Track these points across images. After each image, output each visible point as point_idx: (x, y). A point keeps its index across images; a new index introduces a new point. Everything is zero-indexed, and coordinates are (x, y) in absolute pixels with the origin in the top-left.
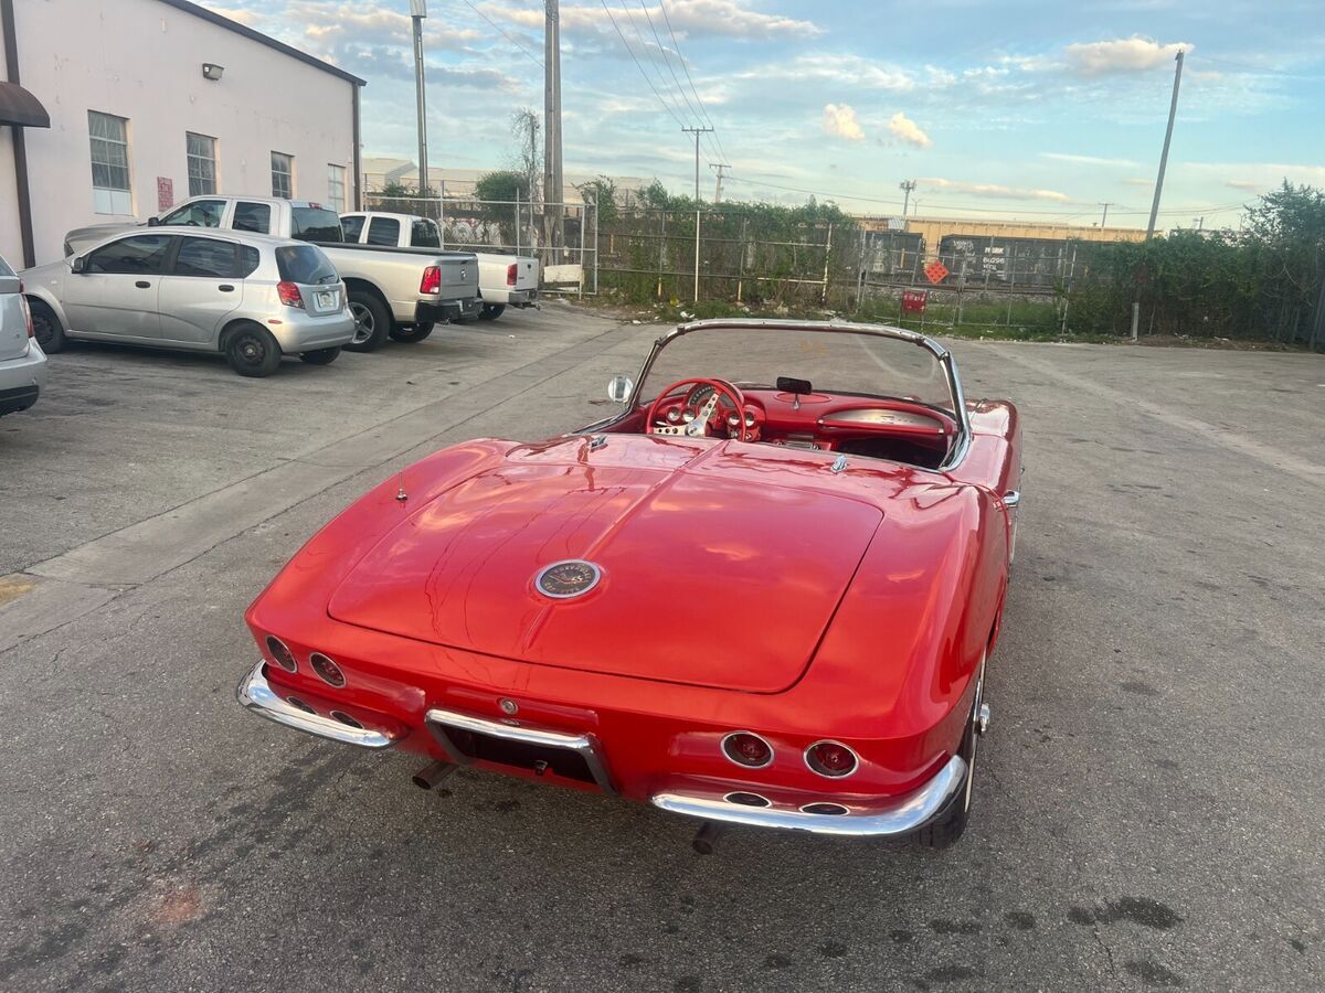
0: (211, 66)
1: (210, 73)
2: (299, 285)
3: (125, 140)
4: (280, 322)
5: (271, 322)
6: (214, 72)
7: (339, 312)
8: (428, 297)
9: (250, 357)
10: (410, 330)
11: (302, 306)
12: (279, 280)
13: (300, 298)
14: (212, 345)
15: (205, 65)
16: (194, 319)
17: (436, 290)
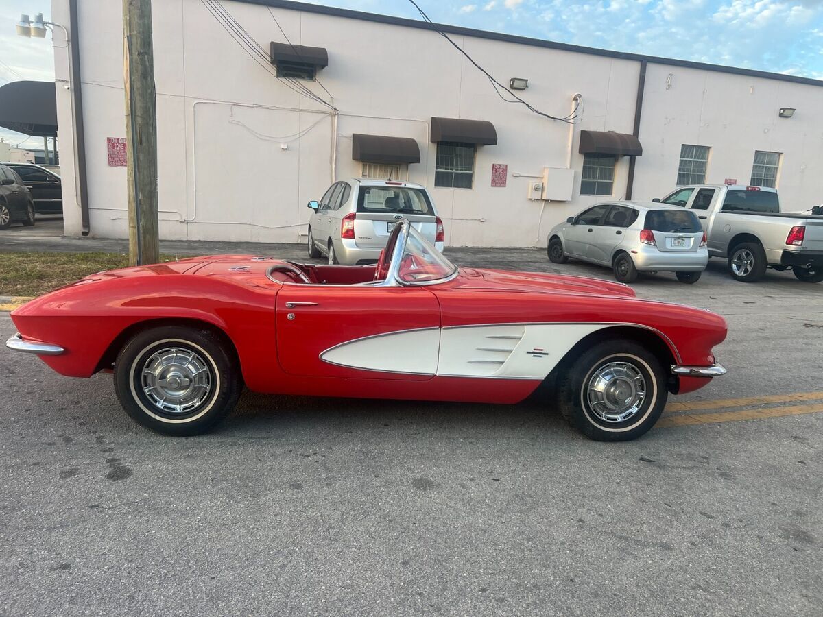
0: (784, 109)
1: (785, 114)
2: (654, 232)
3: (708, 159)
4: (636, 253)
5: (632, 252)
6: (786, 113)
7: (693, 250)
8: (792, 248)
9: (622, 271)
10: (813, 273)
11: (655, 245)
12: (643, 228)
13: (654, 239)
14: (608, 262)
15: (781, 109)
16: (603, 248)
17: (800, 243)
